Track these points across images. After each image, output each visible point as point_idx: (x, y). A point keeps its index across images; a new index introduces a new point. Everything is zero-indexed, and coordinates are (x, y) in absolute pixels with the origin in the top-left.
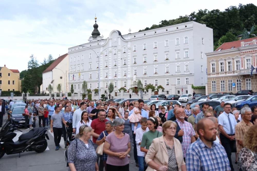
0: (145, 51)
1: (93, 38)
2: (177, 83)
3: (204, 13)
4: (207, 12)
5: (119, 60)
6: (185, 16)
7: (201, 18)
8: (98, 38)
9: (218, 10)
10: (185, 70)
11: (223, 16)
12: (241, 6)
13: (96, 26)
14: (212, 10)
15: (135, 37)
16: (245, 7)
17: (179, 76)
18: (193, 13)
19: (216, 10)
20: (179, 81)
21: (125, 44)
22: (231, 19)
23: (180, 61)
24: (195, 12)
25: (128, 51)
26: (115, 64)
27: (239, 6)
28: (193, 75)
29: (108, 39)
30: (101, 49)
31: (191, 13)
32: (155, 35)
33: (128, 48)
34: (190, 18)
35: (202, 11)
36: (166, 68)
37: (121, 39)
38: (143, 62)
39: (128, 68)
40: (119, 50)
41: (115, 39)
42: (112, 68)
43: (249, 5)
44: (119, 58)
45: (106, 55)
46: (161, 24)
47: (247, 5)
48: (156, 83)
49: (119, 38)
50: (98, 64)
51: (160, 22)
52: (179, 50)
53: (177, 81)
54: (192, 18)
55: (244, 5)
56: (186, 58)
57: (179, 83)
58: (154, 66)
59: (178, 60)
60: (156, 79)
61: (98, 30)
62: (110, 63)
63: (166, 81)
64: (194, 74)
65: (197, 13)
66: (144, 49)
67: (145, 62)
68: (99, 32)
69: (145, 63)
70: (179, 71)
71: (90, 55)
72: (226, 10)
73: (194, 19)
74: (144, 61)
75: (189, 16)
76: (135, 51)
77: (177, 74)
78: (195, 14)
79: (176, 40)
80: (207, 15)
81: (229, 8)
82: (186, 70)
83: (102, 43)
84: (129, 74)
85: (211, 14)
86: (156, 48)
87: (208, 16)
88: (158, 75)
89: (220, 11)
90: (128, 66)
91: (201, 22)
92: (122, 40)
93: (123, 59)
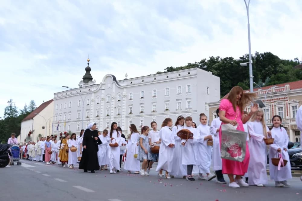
0: (142, 99)
1: (84, 83)
3: (215, 60)
4: (220, 60)
5: (112, 109)
6: (194, 63)
7: (212, 66)
8: (90, 83)
9: (231, 57)
11: (237, 65)
12: (257, 54)
13: (88, 70)
14: (225, 57)
15: (132, 83)
16: (262, 55)
18: (203, 60)
19: (230, 58)
21: (120, 91)
22: (246, 69)
23: (182, 112)
24: (205, 59)
25: (123, 99)
26: (107, 114)
27: (256, 55)
29: (101, 85)
30: (93, 97)
31: (201, 60)
32: (154, 81)
33: (124, 95)
34: (200, 66)
35: (214, 58)
37: (115, 84)
38: (140, 112)
39: (123, 119)
40: (113, 98)
41: (109, 85)
42: (104, 119)
43: (266, 53)
44: (113, 107)
45: (98, 103)
46: (166, 71)
47: (265, 53)
49: (114, 84)
50: (88, 112)
51: (165, 69)
52: (181, 100)
54: (203, 66)
55: (261, 54)
56: (188, 109)
58: (152, 117)
59: (179, 111)
61: (90, 74)
62: (101, 112)
65: (208, 61)
66: (142, 98)
68: (91, 76)
69: (142, 113)
71: (79, 102)
72: (241, 58)
73: (204, 67)
75: (199, 63)
76: (131, 99)
78: (206, 61)
79: (177, 88)
80: (219, 63)
81: (244, 57)
83: (94, 89)
84: (123, 125)
85: (224, 62)
86: (155, 96)
87: (221, 64)
89: (234, 59)
90: (123, 116)
91: (212, 71)
92: (117, 86)
93: (117, 108)
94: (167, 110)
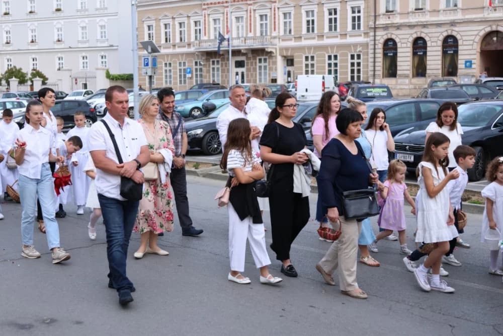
2: (82, 65)
10: (99, 37)
17: (85, 52)
20: (87, 63)
23: (88, 16)
28: (117, 49)
36: (56, 30)
38: (3, 14)
48: (34, 64)
53: (81, 60)
56: (101, 9)
57: (87, 67)
58: (29, 24)
59: (83, 12)
60: (34, 56)
63: (57, 61)
64: (117, 46)
67: (6, 14)
69: (7, 17)
70: (85, 39)
74: (4, 11)
77: (80, 45)
82: (102, 37)
88: (37, 46)
94: (58, 10)
